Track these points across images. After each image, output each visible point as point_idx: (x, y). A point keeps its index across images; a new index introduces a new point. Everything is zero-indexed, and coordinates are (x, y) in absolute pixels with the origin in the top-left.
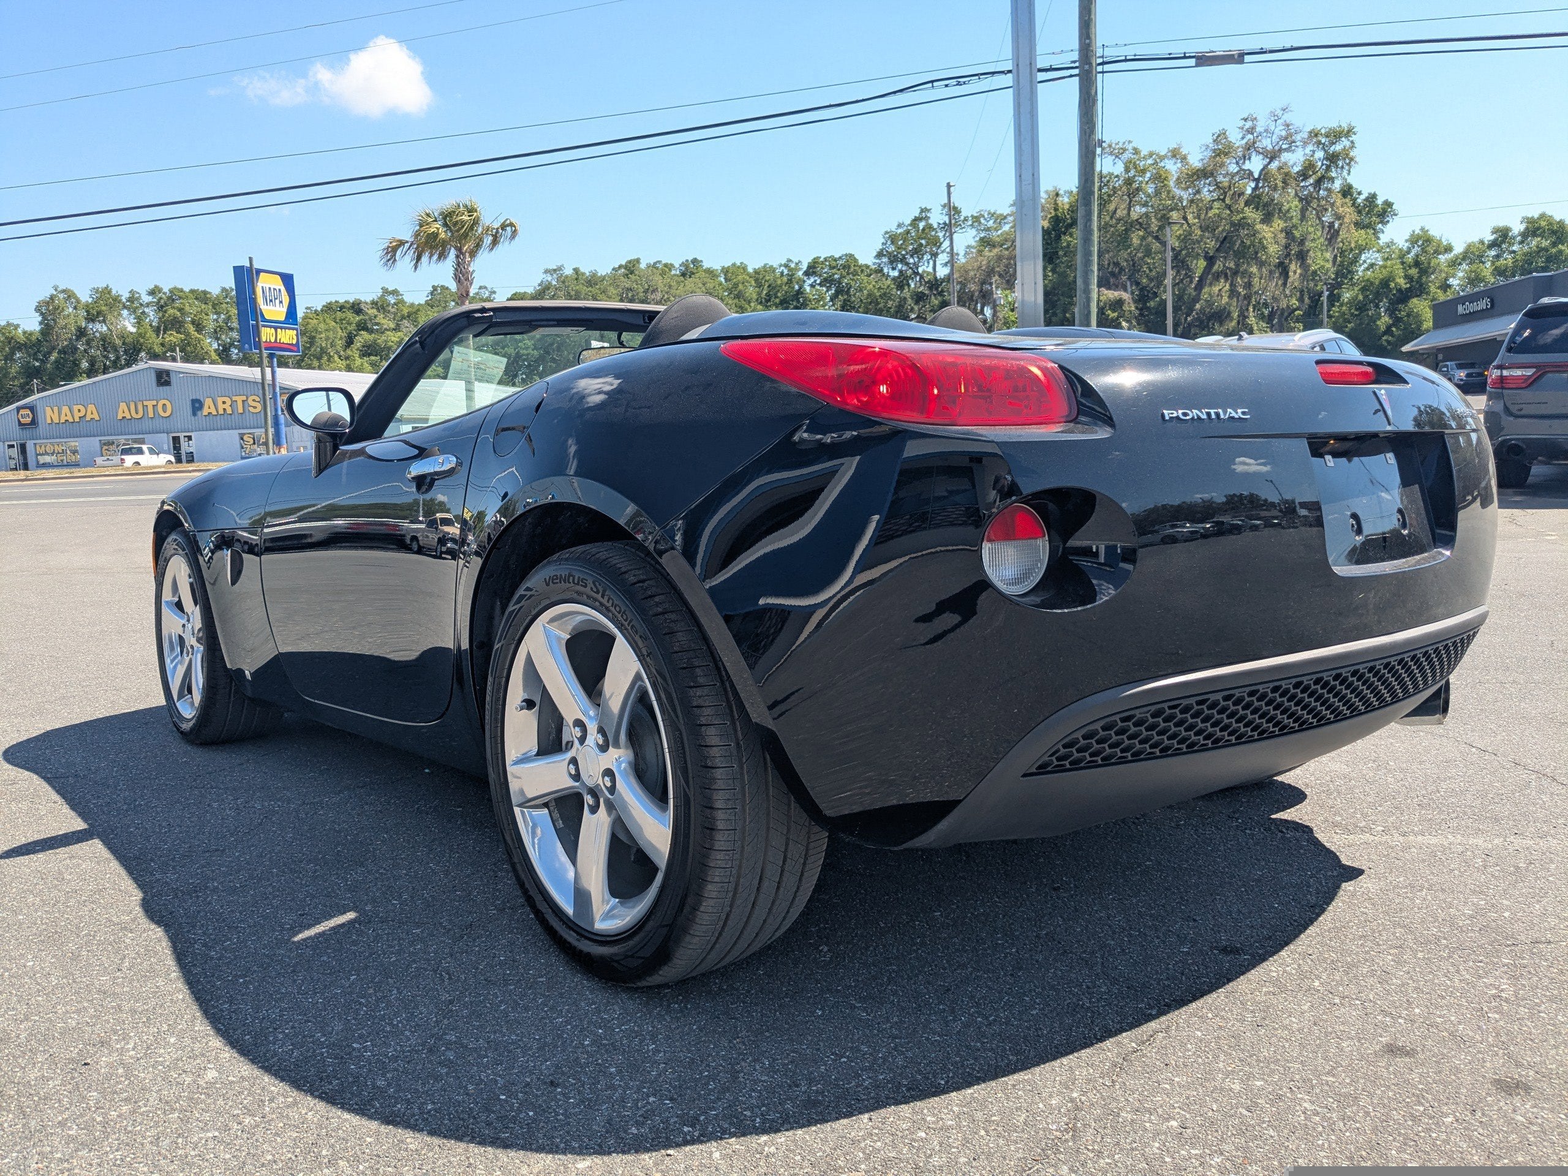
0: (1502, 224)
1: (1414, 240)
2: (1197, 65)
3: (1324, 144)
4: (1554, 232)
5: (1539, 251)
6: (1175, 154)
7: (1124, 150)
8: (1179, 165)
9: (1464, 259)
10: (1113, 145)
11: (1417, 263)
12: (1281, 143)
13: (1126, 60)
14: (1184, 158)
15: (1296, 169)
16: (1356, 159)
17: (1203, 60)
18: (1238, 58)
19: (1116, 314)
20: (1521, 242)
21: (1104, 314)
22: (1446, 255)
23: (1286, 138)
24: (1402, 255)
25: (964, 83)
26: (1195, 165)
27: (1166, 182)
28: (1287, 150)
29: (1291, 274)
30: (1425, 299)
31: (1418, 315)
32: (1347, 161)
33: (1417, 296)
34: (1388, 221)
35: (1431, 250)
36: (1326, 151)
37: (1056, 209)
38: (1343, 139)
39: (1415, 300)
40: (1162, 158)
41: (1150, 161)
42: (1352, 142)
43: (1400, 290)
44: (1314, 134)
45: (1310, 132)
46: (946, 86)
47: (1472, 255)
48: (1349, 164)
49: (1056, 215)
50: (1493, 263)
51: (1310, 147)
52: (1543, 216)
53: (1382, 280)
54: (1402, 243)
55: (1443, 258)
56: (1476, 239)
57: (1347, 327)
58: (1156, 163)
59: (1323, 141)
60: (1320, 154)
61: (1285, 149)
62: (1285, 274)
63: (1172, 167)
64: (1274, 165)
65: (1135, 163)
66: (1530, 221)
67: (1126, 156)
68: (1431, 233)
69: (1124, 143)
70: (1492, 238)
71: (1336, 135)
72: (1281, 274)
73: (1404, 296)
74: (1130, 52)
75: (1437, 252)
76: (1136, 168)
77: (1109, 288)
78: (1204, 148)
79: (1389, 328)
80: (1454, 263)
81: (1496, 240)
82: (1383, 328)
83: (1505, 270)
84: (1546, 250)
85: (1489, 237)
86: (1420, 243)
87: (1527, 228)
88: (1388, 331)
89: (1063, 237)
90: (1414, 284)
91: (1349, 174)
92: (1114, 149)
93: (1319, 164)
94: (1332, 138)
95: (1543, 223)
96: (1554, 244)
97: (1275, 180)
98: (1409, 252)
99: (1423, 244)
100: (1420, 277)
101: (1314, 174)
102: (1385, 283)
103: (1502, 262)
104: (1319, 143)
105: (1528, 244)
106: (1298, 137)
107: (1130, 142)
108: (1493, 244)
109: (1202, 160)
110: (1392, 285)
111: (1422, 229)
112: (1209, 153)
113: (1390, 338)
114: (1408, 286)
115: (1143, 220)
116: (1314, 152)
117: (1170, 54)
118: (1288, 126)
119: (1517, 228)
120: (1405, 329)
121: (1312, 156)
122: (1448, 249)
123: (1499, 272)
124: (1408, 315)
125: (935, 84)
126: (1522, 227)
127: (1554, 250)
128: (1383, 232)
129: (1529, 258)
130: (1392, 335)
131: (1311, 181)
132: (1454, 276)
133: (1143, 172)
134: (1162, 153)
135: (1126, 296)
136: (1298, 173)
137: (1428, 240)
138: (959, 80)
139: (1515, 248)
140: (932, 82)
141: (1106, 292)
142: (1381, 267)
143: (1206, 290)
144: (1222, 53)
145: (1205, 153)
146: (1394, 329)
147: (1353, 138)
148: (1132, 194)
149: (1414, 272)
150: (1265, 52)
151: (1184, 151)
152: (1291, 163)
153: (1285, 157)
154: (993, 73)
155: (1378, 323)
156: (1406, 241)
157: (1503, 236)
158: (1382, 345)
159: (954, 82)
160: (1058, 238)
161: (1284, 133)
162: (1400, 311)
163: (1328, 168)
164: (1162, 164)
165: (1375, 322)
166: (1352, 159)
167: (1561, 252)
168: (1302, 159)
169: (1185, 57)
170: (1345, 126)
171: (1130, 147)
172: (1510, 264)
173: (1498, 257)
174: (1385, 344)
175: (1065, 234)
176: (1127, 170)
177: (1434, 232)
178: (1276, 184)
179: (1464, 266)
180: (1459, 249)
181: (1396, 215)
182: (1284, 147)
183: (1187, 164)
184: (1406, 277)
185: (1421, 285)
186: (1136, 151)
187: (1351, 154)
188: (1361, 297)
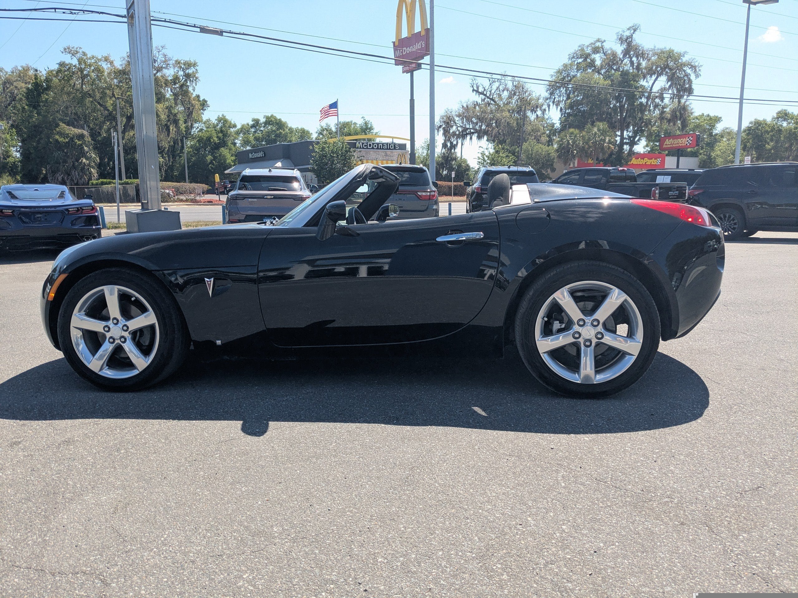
0: (256, 117)
1: (219, 120)
2: (201, 32)
3: (183, 68)
4: (277, 124)
5: (272, 132)
6: (106, 59)
7: (77, 52)
8: (109, 66)
9: (241, 131)
10: (71, 48)
11: (222, 131)
12: (162, 64)
13: (165, 21)
14: (111, 63)
15: (170, 78)
16: (200, 79)
17: (204, 30)
18: (220, 33)
19: (81, 142)
20: (264, 127)
21: (74, 141)
22: (234, 129)
23: (164, 62)
24: (215, 126)
25: (75, 13)
26: (118, 67)
27: (103, 74)
28: (166, 68)
29: (171, 130)
30: (227, 149)
31: (224, 156)
32: (195, 79)
33: (223, 147)
34: (205, 109)
35: (227, 126)
36: (184, 72)
37: (36, 79)
38: (192, 67)
39: (222, 149)
40: (100, 60)
41: (93, 61)
42: (196, 70)
43: (215, 143)
44: (178, 62)
45: (176, 61)
46: (64, 13)
47: (244, 130)
48: (195, 80)
49: (36, 82)
50: (253, 135)
51: (176, 69)
52: (272, 116)
53: (207, 137)
54: (214, 120)
55: (232, 130)
56: (245, 123)
57: (192, 159)
58: (96, 62)
59: (183, 66)
60: (181, 73)
61: (164, 67)
62: (168, 130)
63: (105, 66)
64: (159, 74)
65: (84, 61)
66: (267, 118)
67: (78, 55)
68: (227, 117)
69: (77, 48)
70: (252, 123)
71: (189, 65)
72: (166, 130)
73: (217, 147)
74: (168, 18)
75: (230, 127)
76: (85, 63)
77: (74, 127)
78: (122, 59)
79: (211, 161)
80: (238, 133)
81: (254, 124)
82: (209, 161)
83: (259, 139)
84: (275, 131)
85: (251, 123)
86: (222, 122)
87: (266, 121)
88: (211, 162)
89: (42, 95)
90: (221, 141)
91: (196, 85)
92: (71, 51)
93: (181, 78)
94: (187, 66)
95: (273, 119)
96: (278, 129)
97: (161, 82)
98: (217, 125)
99: (223, 123)
100: (223, 138)
101: (179, 82)
102: (209, 139)
103: (257, 135)
104: (181, 67)
105: (267, 128)
106: (171, 62)
107: (80, 48)
108: (253, 126)
109: (122, 65)
110: (212, 141)
111: (223, 115)
112: (124, 62)
113: (212, 166)
114: (219, 141)
115: (91, 92)
116: (178, 71)
117: (187, 23)
118: (165, 56)
119: (262, 120)
120: (219, 162)
121: (177, 73)
122: (235, 126)
123: (256, 139)
124: (220, 155)
125: (57, 10)
126: (264, 120)
127: (278, 132)
128: (203, 114)
129: (269, 134)
130: (213, 164)
131: (177, 85)
132: (237, 139)
133: (90, 66)
134: (99, 58)
135: (85, 133)
136: (171, 80)
137: (226, 121)
138: (72, 11)
139: (262, 129)
140: (55, 9)
141: (73, 129)
142: (206, 131)
143: (127, 134)
144: (212, 29)
145: (123, 62)
146: (214, 162)
147: (197, 68)
148: (83, 77)
149: (220, 135)
150: (232, 33)
151: (112, 59)
152: (167, 75)
153: (165, 71)
154: (92, 12)
155: (207, 158)
156: (216, 120)
157: (256, 123)
158: (209, 169)
159: (68, 11)
160: (39, 95)
161: (163, 59)
162: (216, 153)
163: (186, 81)
164: (100, 64)
165: (205, 157)
166: (197, 78)
167: (281, 133)
168: (173, 73)
169: (195, 26)
170: (192, 61)
171: (81, 51)
172: (261, 136)
173: (255, 132)
174: (210, 168)
175: (43, 93)
176: (80, 63)
177: (228, 117)
178: (162, 84)
179: (241, 135)
180: (239, 127)
181: (209, 107)
182: (164, 66)
183: (114, 66)
184: (217, 137)
185: (224, 142)
186: (84, 54)
187: (197, 75)
188: (197, 145)
